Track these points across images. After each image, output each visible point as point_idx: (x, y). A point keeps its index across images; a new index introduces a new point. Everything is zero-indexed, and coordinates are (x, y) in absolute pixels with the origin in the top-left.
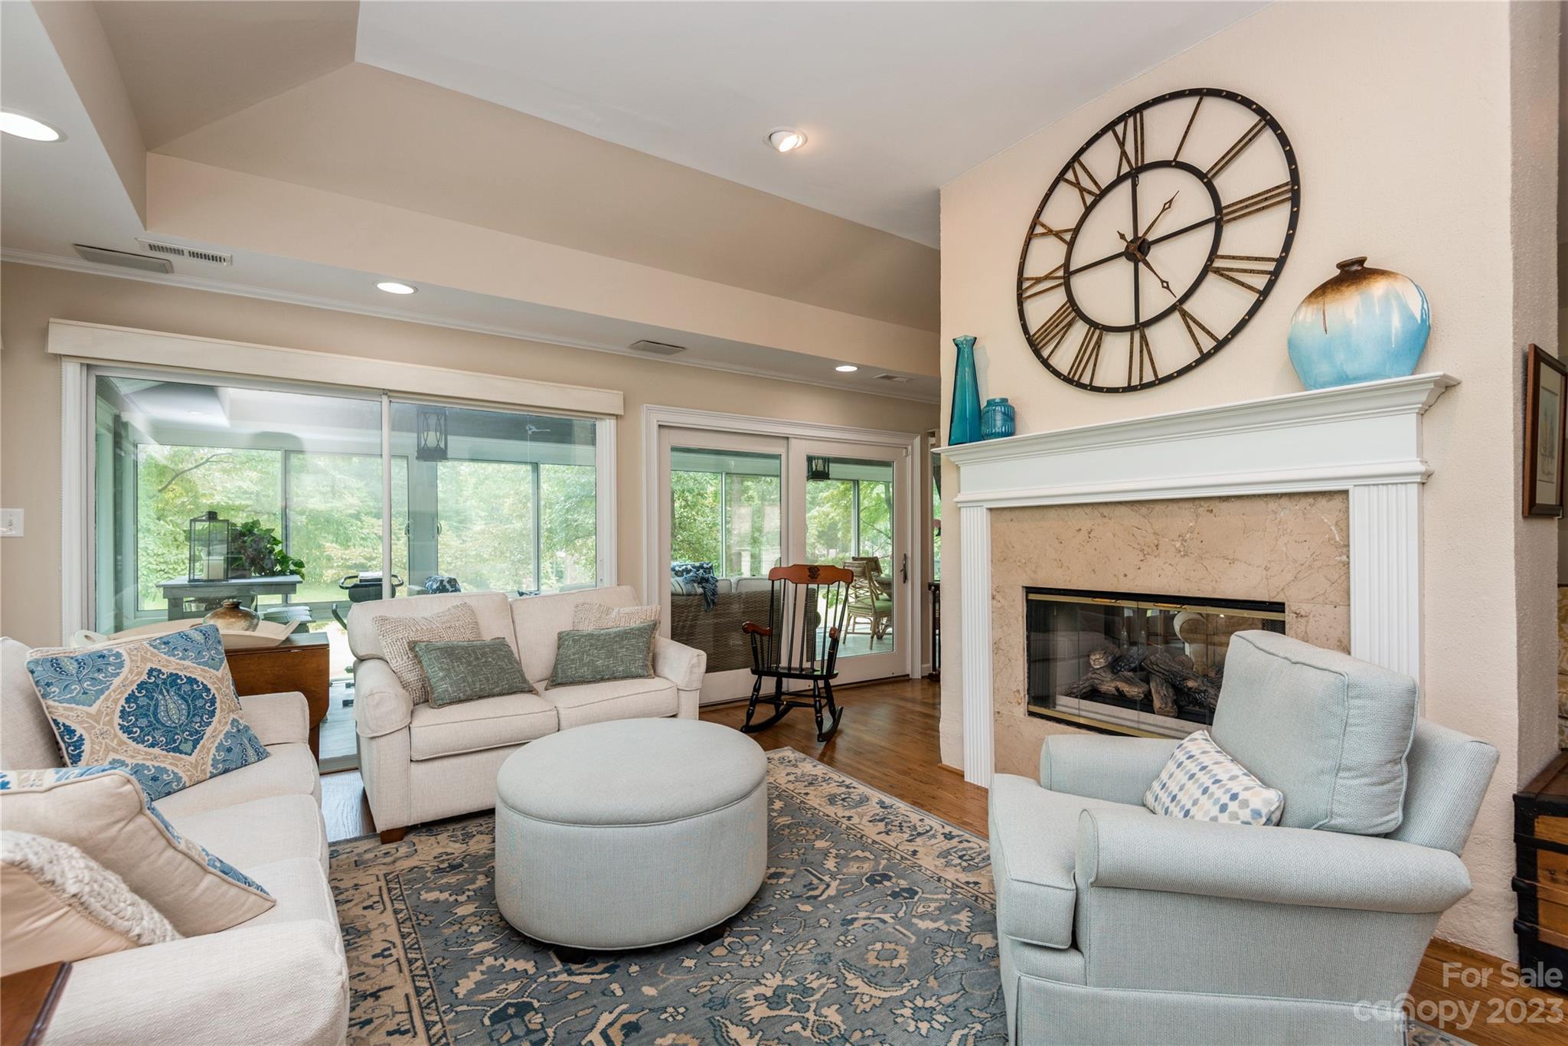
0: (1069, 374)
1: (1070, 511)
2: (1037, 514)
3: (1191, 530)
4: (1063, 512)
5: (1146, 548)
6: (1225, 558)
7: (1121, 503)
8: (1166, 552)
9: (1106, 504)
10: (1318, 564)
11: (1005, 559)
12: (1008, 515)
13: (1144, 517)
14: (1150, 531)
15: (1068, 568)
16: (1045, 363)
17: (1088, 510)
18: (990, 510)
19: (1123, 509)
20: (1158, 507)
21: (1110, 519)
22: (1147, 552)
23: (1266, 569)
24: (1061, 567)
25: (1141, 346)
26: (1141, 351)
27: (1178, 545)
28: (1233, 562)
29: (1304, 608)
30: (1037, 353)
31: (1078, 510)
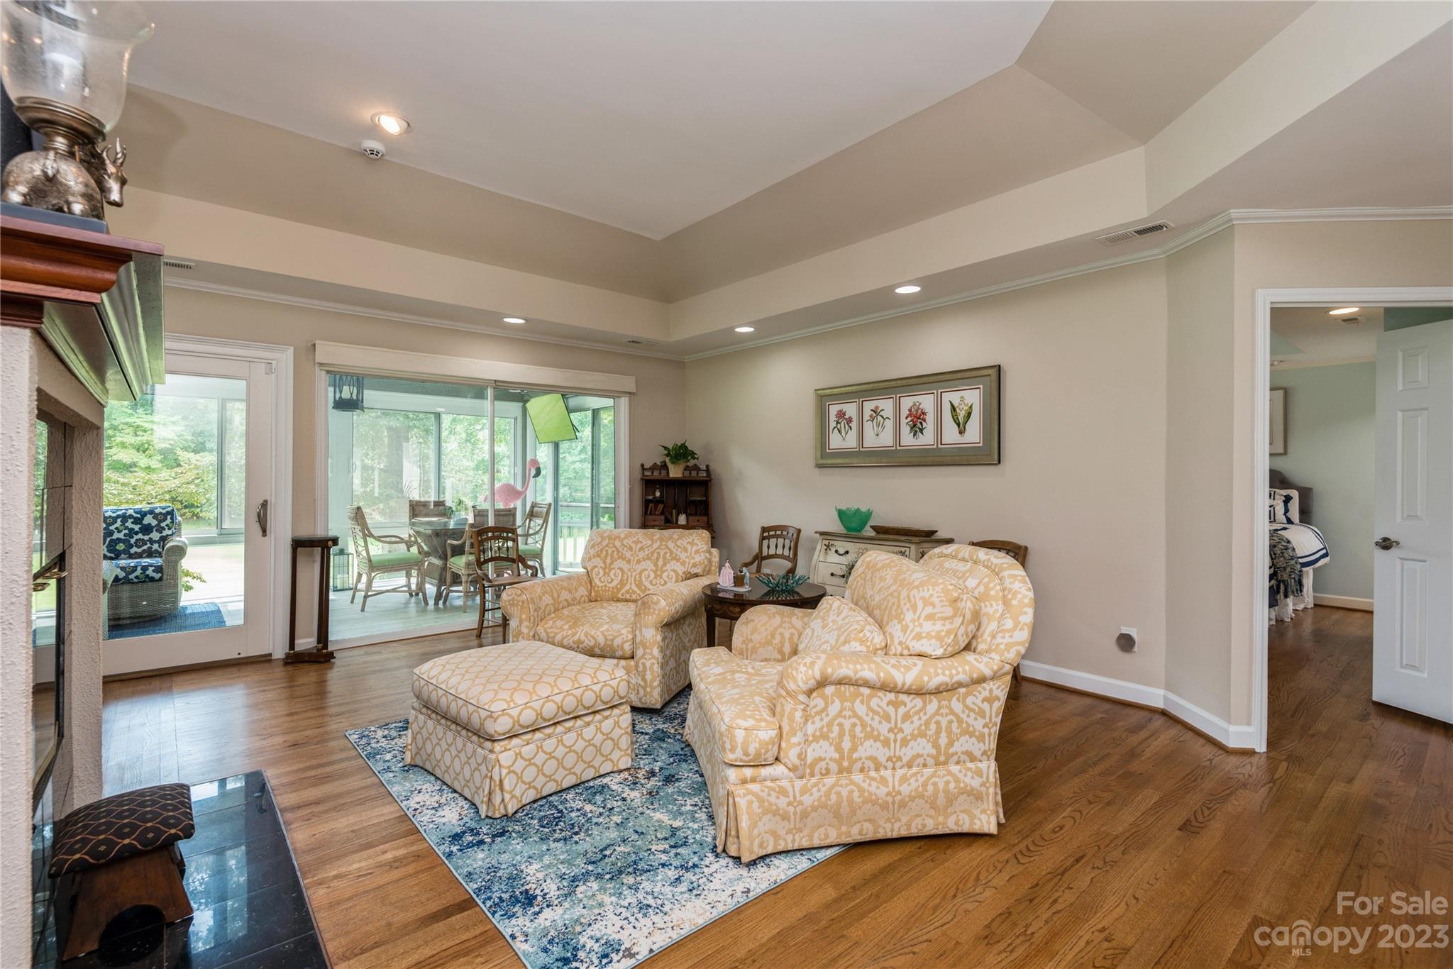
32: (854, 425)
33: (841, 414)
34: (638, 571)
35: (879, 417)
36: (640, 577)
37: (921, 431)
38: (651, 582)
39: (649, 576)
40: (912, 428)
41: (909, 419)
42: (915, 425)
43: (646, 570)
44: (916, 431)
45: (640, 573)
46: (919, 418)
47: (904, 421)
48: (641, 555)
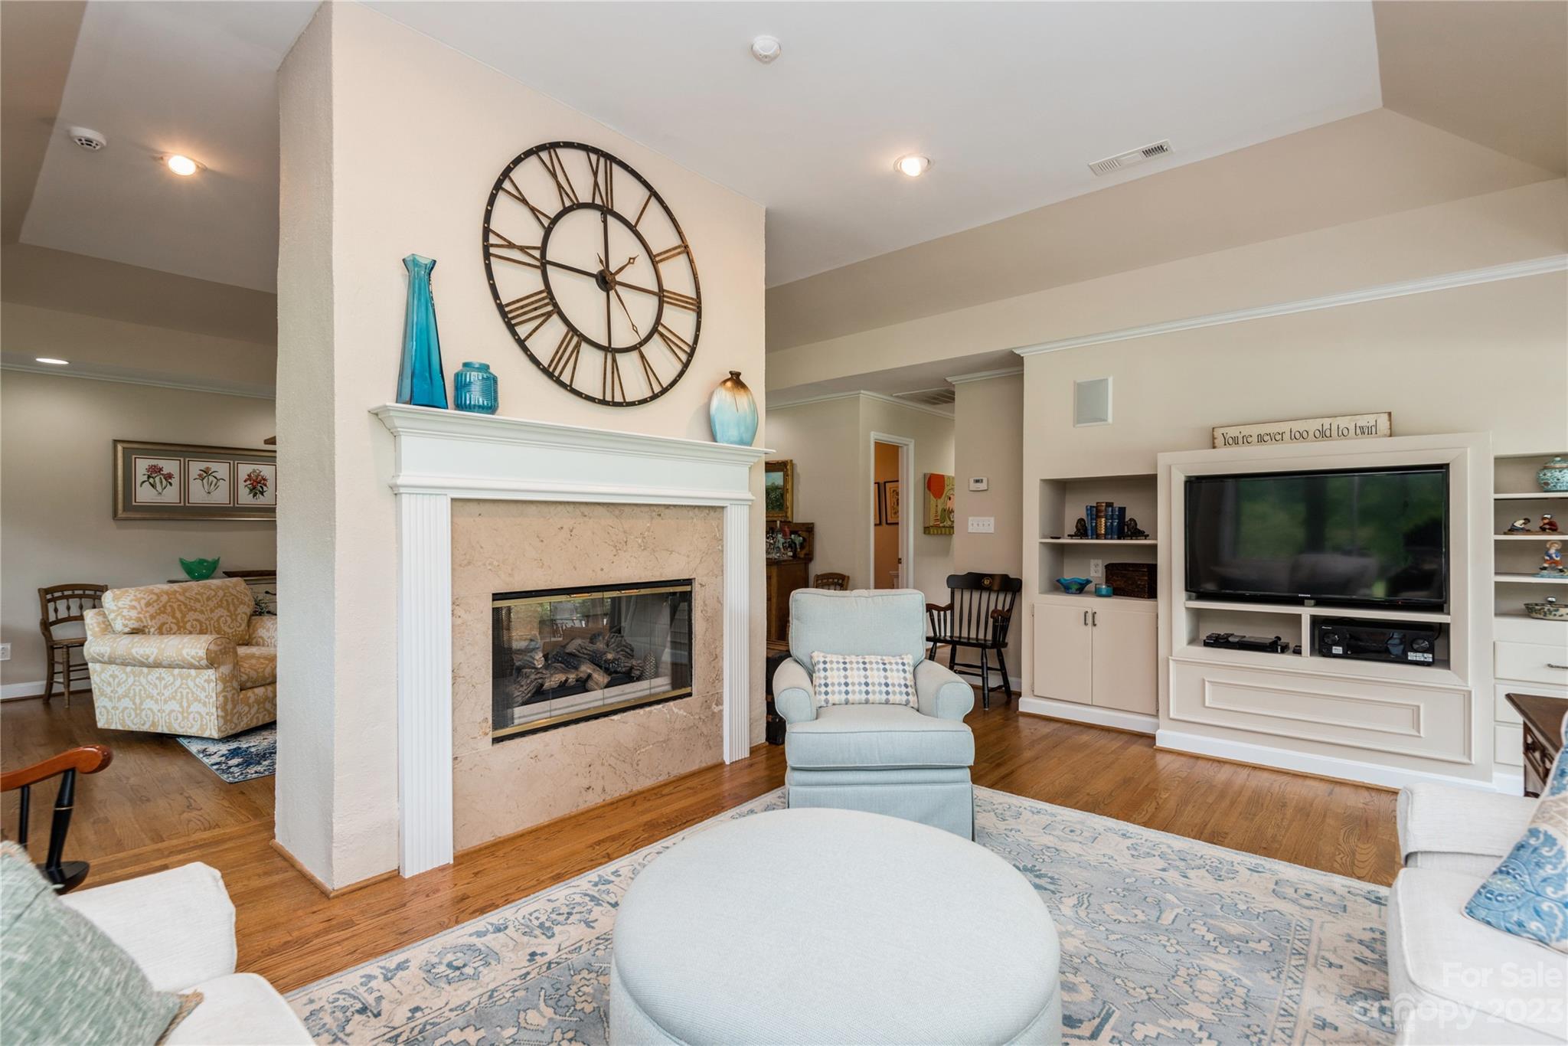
0: (550, 366)
1: (552, 508)
2: (513, 508)
3: (648, 529)
4: (544, 509)
5: (618, 545)
6: (667, 550)
7: (599, 504)
8: (632, 547)
9: (586, 504)
10: (710, 551)
11: (469, 563)
12: (475, 508)
13: (617, 517)
14: (621, 529)
15: (550, 567)
16: (521, 343)
17: (570, 508)
18: (453, 500)
19: (601, 509)
20: (627, 509)
21: (590, 518)
22: (618, 548)
23: (688, 556)
24: (542, 567)
25: (613, 368)
26: (613, 373)
27: (640, 541)
28: (671, 552)
29: (704, 580)
30: (511, 328)
31: (560, 508)
32: (175, 481)
33: (154, 471)
34: (215, 619)
35: (211, 478)
36: (219, 624)
37: (262, 493)
38: (229, 626)
39: (226, 621)
40: (251, 490)
41: (248, 482)
42: (254, 488)
43: (222, 616)
44: (257, 493)
45: (218, 620)
46: (259, 483)
47: (241, 484)
48: (211, 604)
